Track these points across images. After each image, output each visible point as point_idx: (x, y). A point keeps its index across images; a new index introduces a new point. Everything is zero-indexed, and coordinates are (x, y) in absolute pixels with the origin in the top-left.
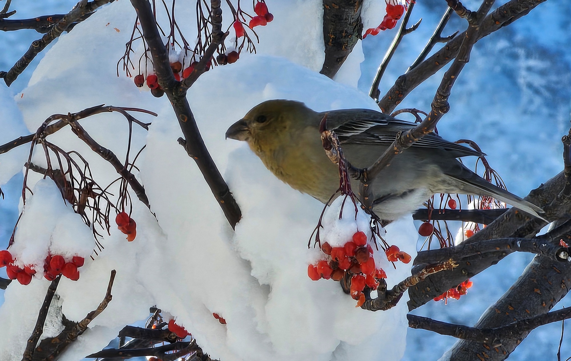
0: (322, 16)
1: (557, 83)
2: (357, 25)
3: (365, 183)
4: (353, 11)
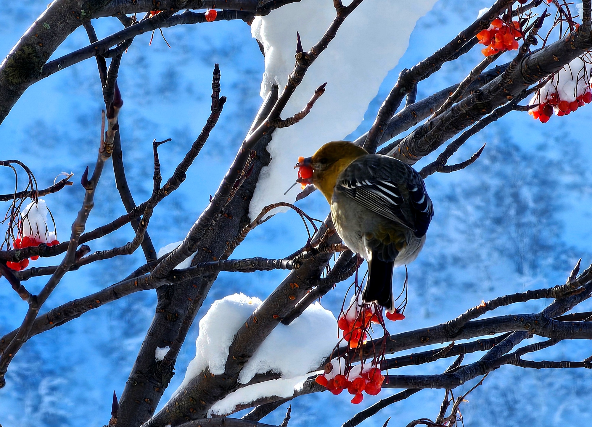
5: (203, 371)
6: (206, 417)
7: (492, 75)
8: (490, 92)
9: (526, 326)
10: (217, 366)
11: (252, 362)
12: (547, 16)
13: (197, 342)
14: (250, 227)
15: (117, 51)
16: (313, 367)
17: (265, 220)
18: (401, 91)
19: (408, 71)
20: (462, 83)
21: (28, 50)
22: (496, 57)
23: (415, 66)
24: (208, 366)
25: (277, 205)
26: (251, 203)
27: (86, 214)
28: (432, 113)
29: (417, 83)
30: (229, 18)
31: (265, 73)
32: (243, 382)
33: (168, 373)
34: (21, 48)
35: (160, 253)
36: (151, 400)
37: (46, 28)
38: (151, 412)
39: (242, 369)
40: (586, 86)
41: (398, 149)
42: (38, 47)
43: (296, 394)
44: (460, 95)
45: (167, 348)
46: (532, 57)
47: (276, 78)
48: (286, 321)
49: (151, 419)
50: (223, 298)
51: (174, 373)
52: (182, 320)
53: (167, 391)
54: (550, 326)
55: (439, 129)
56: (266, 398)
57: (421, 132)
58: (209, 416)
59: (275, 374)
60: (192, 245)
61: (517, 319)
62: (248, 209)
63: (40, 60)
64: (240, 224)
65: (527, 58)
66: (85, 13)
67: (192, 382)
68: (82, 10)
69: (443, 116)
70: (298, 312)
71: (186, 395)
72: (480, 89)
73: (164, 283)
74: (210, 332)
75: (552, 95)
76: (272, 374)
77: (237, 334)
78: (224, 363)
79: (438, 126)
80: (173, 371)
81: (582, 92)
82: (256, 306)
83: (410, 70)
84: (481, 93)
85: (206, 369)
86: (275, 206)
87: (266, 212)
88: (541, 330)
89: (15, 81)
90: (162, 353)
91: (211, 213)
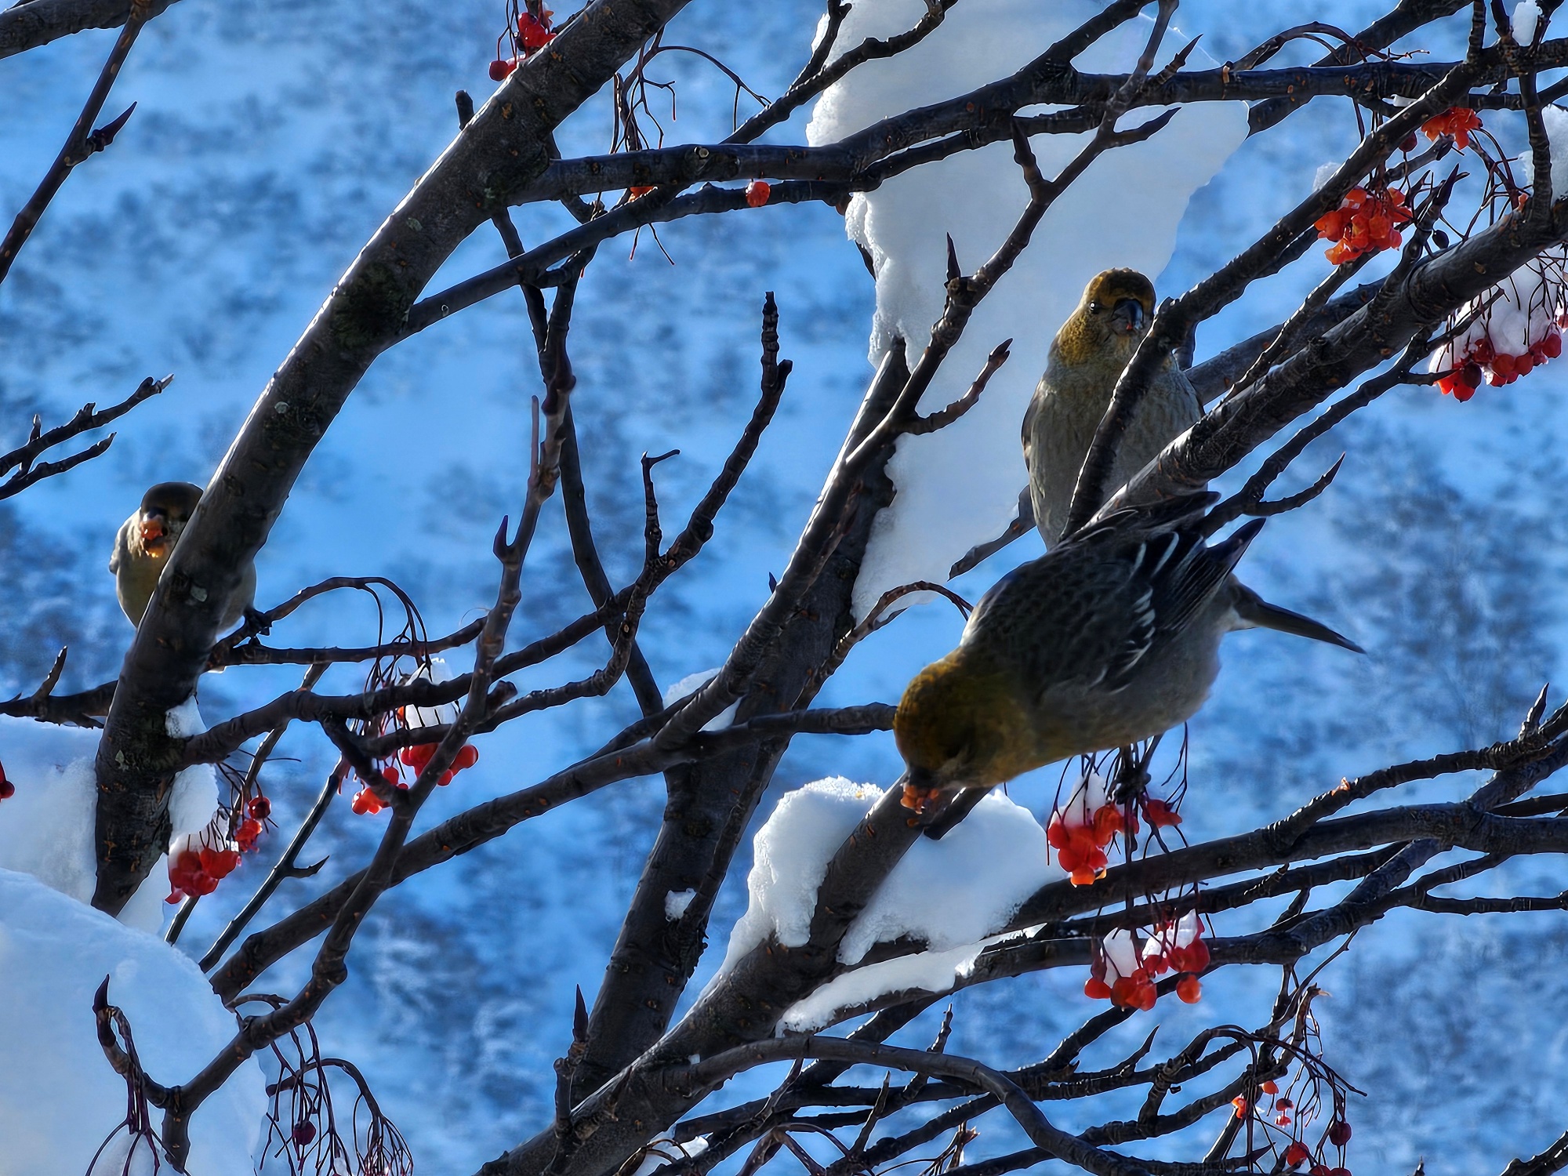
0: (95, 805)
1: (449, 985)
2: (161, 825)
3: (176, 1115)
4: (155, 800)
5: (763, 939)
6: (772, 1035)
7: (1350, 304)
8: (1344, 341)
9: (1434, 830)
10: (794, 928)
11: (865, 920)
12: (1462, 176)
13: (749, 880)
14: (854, 635)
15: (563, 273)
16: (995, 925)
17: (886, 622)
18: (1161, 344)
19: (1174, 302)
20: (1288, 322)
21: (377, 277)
22: (1358, 265)
23: (1188, 292)
24: (775, 930)
25: (910, 588)
26: (856, 586)
27: (505, 615)
28: (1228, 388)
29: (1194, 326)
30: (795, 197)
31: (875, 314)
32: (849, 960)
33: (693, 944)
34: (361, 273)
35: (669, 698)
36: (659, 1003)
37: (414, 228)
38: (660, 1028)
39: (845, 934)
40: (1548, 322)
41: (1157, 466)
42: (398, 270)
43: (960, 982)
44: (1284, 349)
45: (690, 892)
46: (1432, 265)
47: (899, 324)
48: (935, 831)
49: (659, 1044)
50: (803, 786)
51: (706, 946)
52: (720, 832)
53: (692, 981)
54: (1485, 828)
55: (1240, 421)
56: (897, 992)
57: (1204, 428)
58: (779, 1034)
59: (916, 942)
60: (738, 681)
61: (1416, 815)
62: (850, 599)
63: (402, 297)
64: (834, 630)
65: (1421, 268)
66: (492, 195)
67: (742, 963)
68: (488, 187)
69: (1249, 395)
70: (960, 811)
71: (730, 990)
72: (1323, 336)
73: (677, 760)
74: (777, 858)
75: (1478, 343)
76: (909, 942)
77: (834, 862)
78: (808, 921)
79: (1239, 415)
80: (704, 940)
81: (1541, 334)
82: (871, 801)
83: (1177, 300)
84: (1327, 344)
85: (770, 936)
86: (905, 591)
87: (887, 603)
88: (1467, 836)
89: (351, 342)
90: (679, 903)
91: (775, 613)
